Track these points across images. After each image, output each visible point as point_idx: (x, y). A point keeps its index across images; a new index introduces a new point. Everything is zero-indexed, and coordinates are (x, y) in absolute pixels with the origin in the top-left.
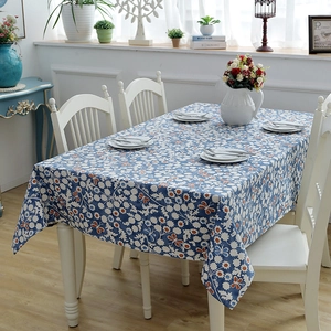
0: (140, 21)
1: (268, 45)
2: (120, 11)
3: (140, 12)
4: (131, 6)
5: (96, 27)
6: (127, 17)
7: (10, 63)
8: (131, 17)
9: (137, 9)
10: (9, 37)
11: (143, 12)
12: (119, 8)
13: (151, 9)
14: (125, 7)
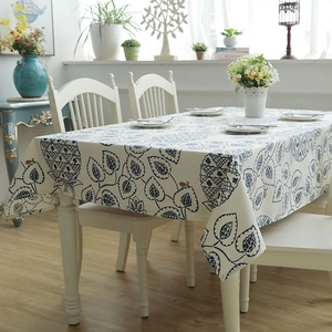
0: (165, 37)
1: (292, 54)
2: (147, 28)
3: (165, 28)
4: (157, 23)
5: (123, 45)
6: (153, 33)
7: (35, 73)
8: (156, 33)
9: (162, 25)
10: (35, 48)
11: (169, 28)
12: (145, 25)
13: (176, 25)
14: (151, 24)
